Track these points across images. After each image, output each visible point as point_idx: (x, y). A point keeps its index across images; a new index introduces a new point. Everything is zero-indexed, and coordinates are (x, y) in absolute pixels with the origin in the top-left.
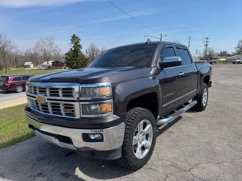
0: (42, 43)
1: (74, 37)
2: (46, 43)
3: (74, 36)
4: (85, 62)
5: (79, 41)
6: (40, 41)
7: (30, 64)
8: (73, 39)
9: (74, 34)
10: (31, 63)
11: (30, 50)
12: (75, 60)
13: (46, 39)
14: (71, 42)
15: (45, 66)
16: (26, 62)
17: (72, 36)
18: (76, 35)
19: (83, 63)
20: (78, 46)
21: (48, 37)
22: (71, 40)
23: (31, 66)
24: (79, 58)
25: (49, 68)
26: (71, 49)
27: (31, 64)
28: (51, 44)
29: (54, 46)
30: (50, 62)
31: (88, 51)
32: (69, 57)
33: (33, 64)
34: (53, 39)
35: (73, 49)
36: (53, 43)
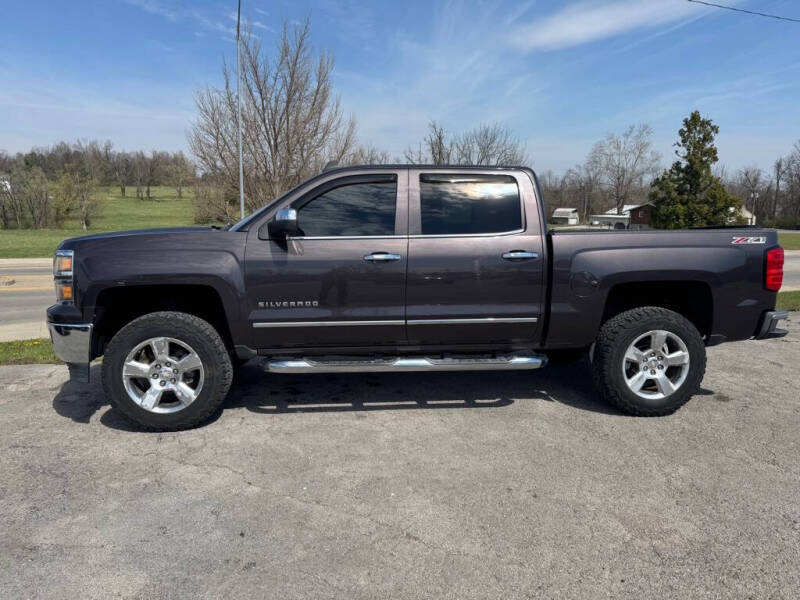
0: (612, 147)
1: (694, 122)
2: (622, 147)
3: (695, 117)
4: (721, 210)
5: (713, 134)
6: (607, 143)
7: (568, 213)
8: (690, 131)
9: (697, 112)
10: (573, 212)
11: (577, 171)
12: (684, 204)
13: (626, 135)
14: (679, 139)
15: (609, 221)
16: (561, 207)
17: (686, 121)
18: (703, 116)
19: (715, 213)
20: (705, 153)
21: (632, 128)
22: (681, 133)
23: (572, 222)
24: (700, 197)
25: (620, 226)
26: (678, 163)
27: (572, 215)
28: (642, 147)
29: (648, 155)
30: (627, 208)
31: (783, 168)
32: (661, 195)
33: (576, 215)
34: (648, 132)
35: (684, 164)
36: (648, 144)
